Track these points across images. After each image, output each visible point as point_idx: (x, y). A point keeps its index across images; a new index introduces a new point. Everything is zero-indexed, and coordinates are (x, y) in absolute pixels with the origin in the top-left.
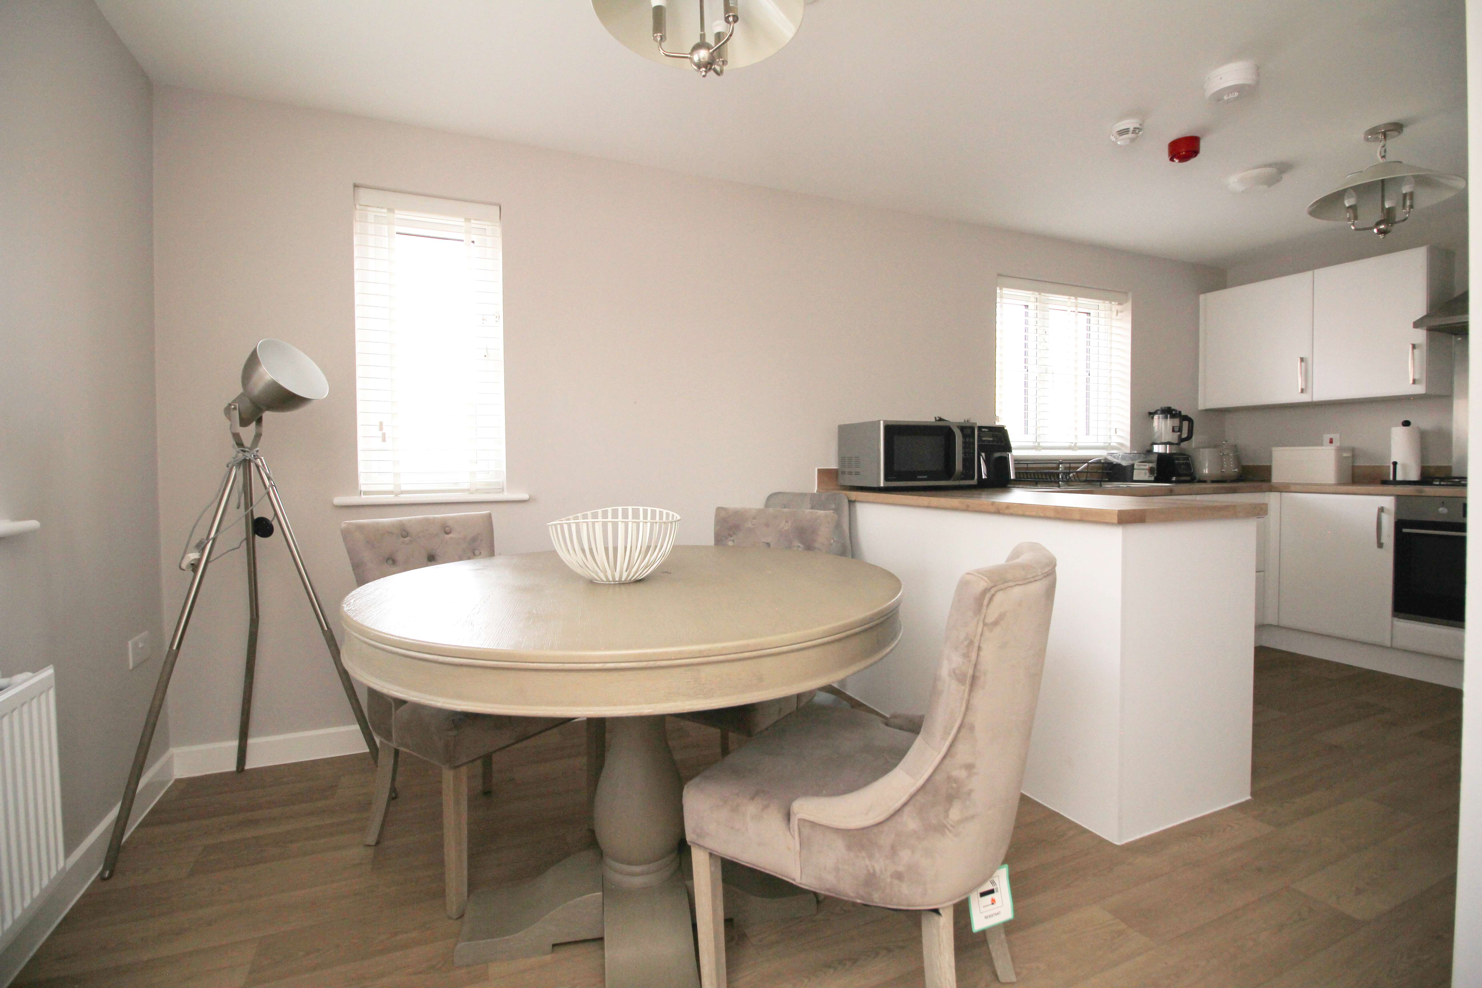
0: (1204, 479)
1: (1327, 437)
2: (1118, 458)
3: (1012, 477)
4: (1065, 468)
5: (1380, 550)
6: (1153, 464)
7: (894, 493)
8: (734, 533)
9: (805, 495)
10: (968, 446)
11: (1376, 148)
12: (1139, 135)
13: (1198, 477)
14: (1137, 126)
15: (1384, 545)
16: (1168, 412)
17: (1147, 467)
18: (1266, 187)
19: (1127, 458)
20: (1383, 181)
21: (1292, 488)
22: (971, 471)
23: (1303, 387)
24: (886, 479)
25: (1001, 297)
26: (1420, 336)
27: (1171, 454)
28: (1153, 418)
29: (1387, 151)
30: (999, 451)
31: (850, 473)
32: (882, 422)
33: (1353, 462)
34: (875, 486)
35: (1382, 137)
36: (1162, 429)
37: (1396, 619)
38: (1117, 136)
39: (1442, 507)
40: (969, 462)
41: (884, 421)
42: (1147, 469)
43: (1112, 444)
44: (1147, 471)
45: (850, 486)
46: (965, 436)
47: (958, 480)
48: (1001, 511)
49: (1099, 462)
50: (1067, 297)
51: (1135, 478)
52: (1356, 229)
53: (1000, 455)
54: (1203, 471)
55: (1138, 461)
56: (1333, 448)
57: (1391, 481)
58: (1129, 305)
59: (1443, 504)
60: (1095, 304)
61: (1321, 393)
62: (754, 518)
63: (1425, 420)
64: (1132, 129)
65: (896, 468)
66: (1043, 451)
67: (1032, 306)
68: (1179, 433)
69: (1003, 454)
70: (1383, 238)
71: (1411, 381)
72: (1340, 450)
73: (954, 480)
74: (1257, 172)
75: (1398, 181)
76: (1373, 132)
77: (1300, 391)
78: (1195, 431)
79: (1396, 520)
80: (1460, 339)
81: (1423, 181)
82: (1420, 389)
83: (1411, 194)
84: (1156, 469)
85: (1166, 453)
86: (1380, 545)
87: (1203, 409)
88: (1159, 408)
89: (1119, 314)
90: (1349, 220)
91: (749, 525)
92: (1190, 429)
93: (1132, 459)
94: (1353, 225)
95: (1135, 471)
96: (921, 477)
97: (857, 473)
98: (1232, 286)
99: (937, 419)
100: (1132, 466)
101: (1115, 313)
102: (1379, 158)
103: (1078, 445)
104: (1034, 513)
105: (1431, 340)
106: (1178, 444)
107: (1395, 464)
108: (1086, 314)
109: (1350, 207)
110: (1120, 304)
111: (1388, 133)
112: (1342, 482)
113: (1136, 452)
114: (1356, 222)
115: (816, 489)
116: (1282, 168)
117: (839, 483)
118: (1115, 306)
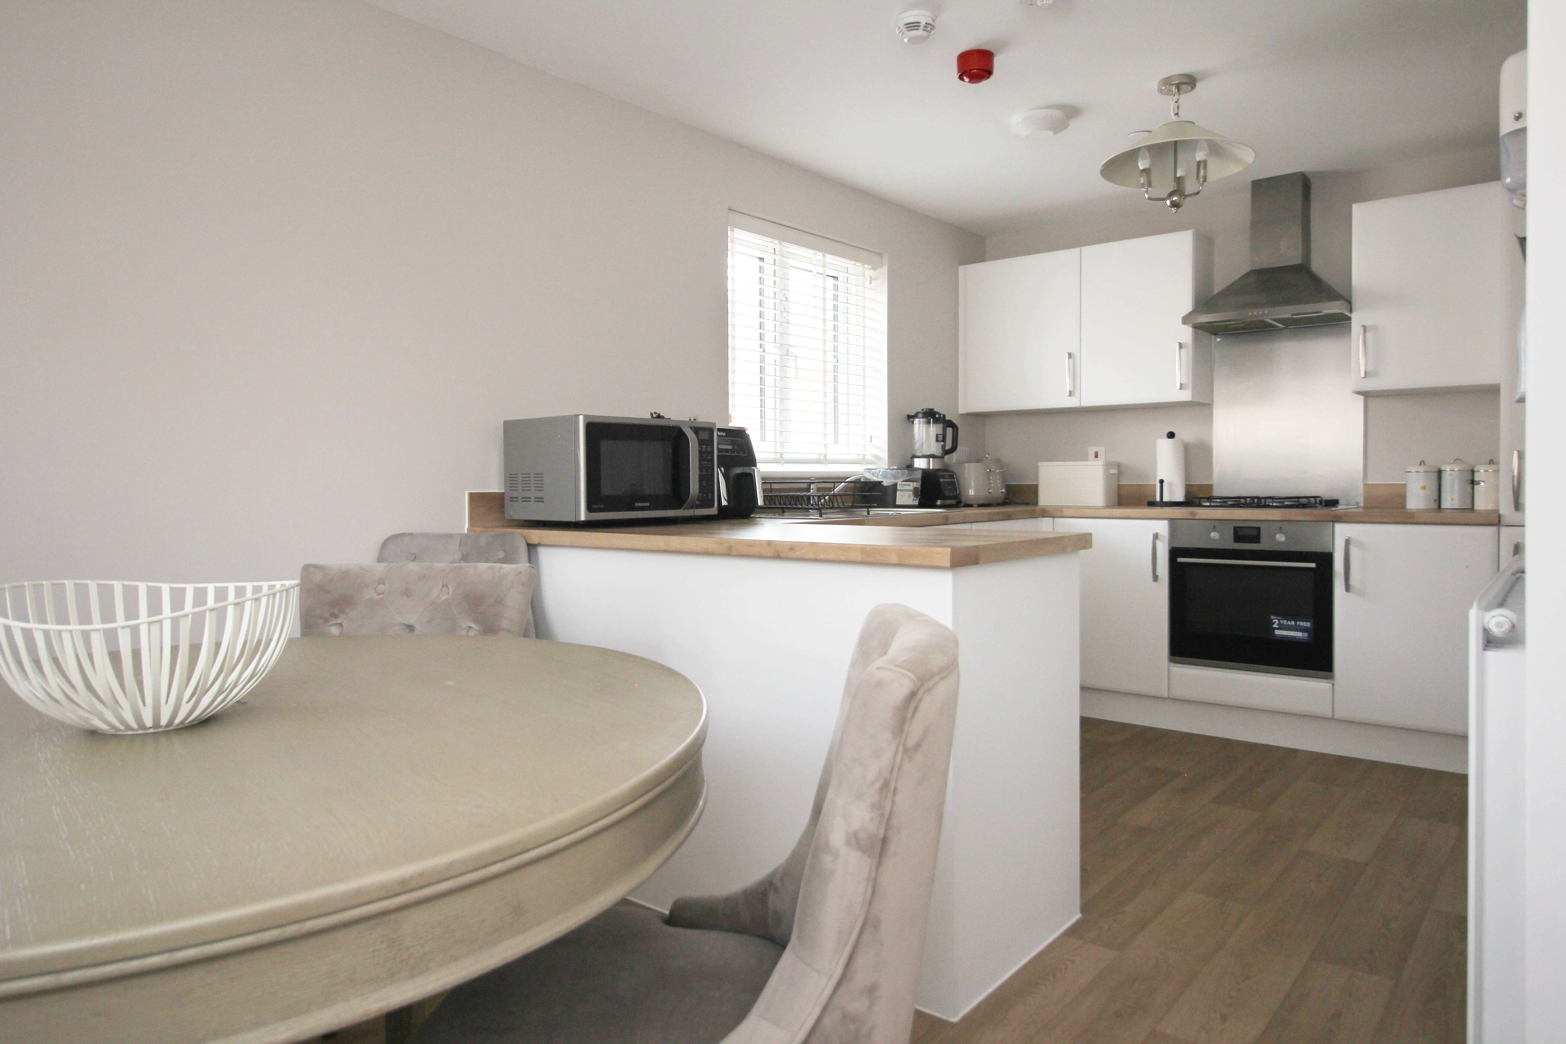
0: (969, 502)
1: (1092, 451)
2: (878, 475)
3: (760, 502)
4: (819, 489)
5: (1154, 583)
6: (918, 483)
7: (604, 530)
8: (342, 611)
9: (449, 536)
10: (705, 457)
11: (1169, 103)
12: (930, 34)
13: (963, 499)
14: (930, 21)
15: (1159, 578)
16: (931, 415)
17: (911, 488)
18: (1051, 133)
19: (889, 476)
20: (1176, 142)
21: (1066, 512)
22: (710, 494)
23: (1071, 390)
24: (590, 508)
25: (733, 242)
26: (1186, 333)
27: (935, 470)
28: (913, 423)
29: (1181, 107)
30: (740, 466)
31: (526, 499)
32: (581, 418)
33: (1119, 481)
34: (572, 519)
35: (1175, 90)
36: (923, 437)
37: (1172, 664)
38: (905, 30)
39: (1213, 531)
40: (707, 480)
41: (586, 417)
42: (911, 491)
43: (867, 457)
44: (911, 492)
45: (525, 521)
46: (701, 442)
47: (692, 508)
48: (781, 555)
49: (857, 482)
50: (813, 251)
51: (898, 503)
52: (1149, 199)
53: (742, 471)
54: (969, 492)
55: (902, 480)
56: (1101, 463)
57: (1157, 502)
58: (884, 271)
59: (1214, 529)
60: (843, 264)
61: (1089, 398)
62: (381, 582)
63: (1187, 433)
64: (923, 24)
65: (606, 490)
66: (786, 465)
67: (769, 258)
68: (942, 443)
69: (746, 470)
70: (1175, 212)
71: (1178, 387)
72: (1108, 465)
73: (687, 508)
74: (1045, 112)
75: (1191, 145)
76: (1167, 82)
77: (1068, 394)
78: (959, 442)
79: (1170, 548)
80: (1219, 340)
81: (1216, 149)
82: (1186, 396)
83: (1205, 162)
84: (920, 490)
85: (929, 469)
86: (1155, 578)
87: (964, 413)
88: (920, 410)
89: (873, 281)
90: (1143, 186)
91: (370, 594)
92: (955, 437)
93: (895, 477)
94: (1147, 193)
95: (898, 492)
96: (640, 504)
97: (539, 500)
98: (989, 260)
99: (654, 416)
100: (895, 486)
101: (869, 279)
102: (1173, 115)
103: (828, 457)
104: (832, 557)
105: (1196, 339)
106: (942, 457)
107: (1162, 482)
108: (832, 278)
109: (1143, 170)
110: (874, 269)
111: (1181, 86)
112: (1110, 505)
113: (895, 467)
114: (1150, 189)
115: (467, 526)
116: (1071, 112)
117: (507, 516)
118: (868, 272)
